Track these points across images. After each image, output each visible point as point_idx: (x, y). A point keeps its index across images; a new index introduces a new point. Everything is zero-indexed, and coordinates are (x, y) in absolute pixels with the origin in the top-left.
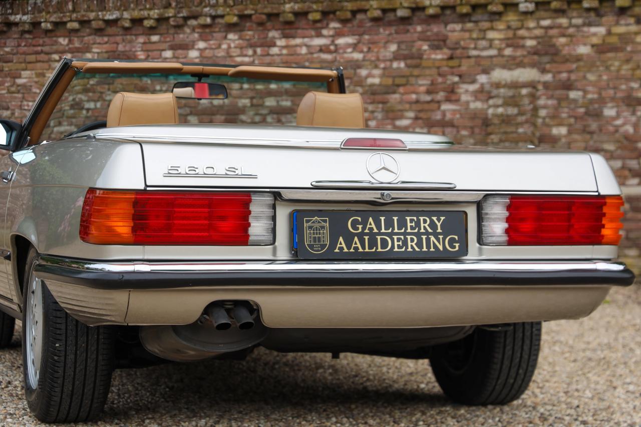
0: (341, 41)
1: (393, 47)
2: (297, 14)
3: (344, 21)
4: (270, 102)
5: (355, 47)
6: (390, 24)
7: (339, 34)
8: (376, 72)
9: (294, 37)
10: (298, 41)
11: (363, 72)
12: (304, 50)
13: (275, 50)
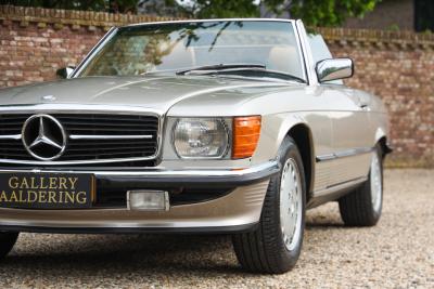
0: (54, 41)
1: (83, 47)
2: (31, 23)
3: (56, 30)
4: (9, 73)
5: (61, 45)
6: (82, 34)
7: (52, 37)
8: (73, 60)
9: (26, 36)
10: (28, 38)
11: (66, 60)
12: (31, 44)
13: (13, 43)
